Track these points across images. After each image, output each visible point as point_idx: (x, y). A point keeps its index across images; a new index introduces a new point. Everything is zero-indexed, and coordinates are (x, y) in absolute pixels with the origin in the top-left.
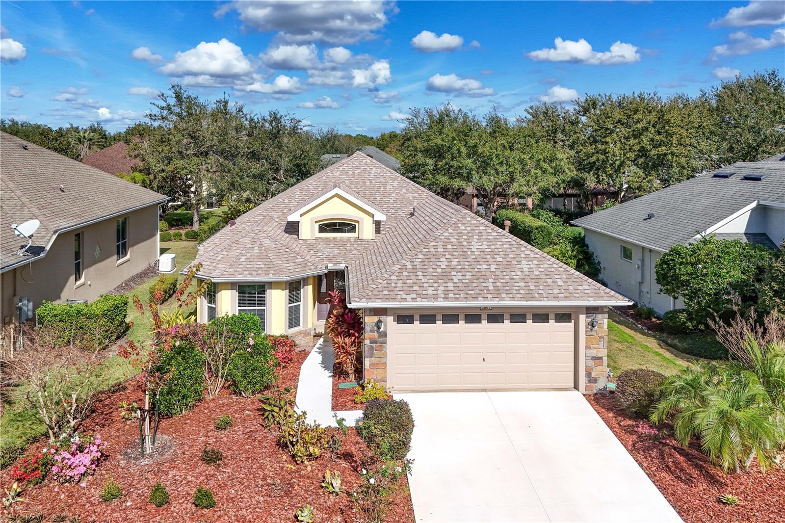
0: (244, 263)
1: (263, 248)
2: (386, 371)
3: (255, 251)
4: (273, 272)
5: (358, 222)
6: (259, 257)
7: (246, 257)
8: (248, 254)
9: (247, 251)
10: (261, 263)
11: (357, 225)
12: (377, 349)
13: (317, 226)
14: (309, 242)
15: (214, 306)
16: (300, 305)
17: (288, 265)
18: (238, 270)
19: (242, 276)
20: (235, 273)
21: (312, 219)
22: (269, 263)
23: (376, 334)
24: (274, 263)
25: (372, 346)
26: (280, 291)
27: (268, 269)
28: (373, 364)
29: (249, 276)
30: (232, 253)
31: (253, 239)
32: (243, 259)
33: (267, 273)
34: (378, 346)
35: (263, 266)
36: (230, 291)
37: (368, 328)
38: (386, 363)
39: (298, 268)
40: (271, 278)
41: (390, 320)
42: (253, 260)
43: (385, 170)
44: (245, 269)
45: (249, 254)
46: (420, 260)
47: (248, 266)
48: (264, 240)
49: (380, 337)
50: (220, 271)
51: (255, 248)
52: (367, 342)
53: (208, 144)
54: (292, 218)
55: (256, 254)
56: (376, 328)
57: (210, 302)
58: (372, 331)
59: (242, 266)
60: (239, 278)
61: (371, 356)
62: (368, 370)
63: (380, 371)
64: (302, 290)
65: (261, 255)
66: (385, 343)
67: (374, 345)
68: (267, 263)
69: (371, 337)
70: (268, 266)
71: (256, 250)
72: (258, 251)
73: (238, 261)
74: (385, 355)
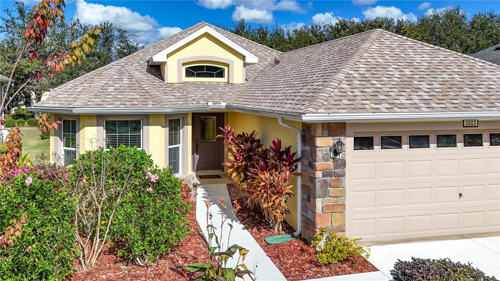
0: (112, 93)
1: (134, 80)
2: (344, 216)
3: (124, 82)
4: (151, 103)
5: (228, 65)
6: (131, 88)
7: (114, 88)
8: (116, 85)
9: (115, 82)
10: (134, 94)
11: (226, 69)
12: (333, 184)
13: (184, 69)
14: (176, 85)
15: (74, 149)
16: (178, 147)
17: (167, 97)
18: (106, 100)
19: (112, 106)
20: (103, 103)
21: (178, 60)
22: (145, 94)
23: (331, 163)
24: (151, 94)
25: (325, 180)
26: (159, 128)
27: (145, 100)
28: (328, 206)
29: (121, 106)
30: (96, 84)
31: (119, 70)
32: (111, 89)
33: (144, 103)
34: (334, 181)
35: (138, 97)
36: (95, 128)
37: (319, 155)
38: (344, 205)
39: (180, 101)
40: (150, 108)
41: (349, 142)
42: (123, 91)
43: (230, 35)
44: (116, 99)
45: (118, 85)
46: (364, 69)
47: (118, 96)
48: (133, 72)
49: (335, 167)
50: (84, 101)
51: (124, 79)
52: (319, 174)
53: (47, 49)
54: (158, 58)
55: (128, 85)
56: (332, 155)
57: (67, 145)
58: (325, 159)
59: (111, 96)
60: (109, 109)
61: (325, 194)
62: (320, 216)
63: (337, 216)
64: (181, 130)
65: (133, 85)
66: (343, 175)
67: (327, 179)
68: (142, 94)
69: (325, 167)
70: (145, 97)
71: (126, 81)
72: (128, 82)
73: (105, 91)
74: (343, 194)
